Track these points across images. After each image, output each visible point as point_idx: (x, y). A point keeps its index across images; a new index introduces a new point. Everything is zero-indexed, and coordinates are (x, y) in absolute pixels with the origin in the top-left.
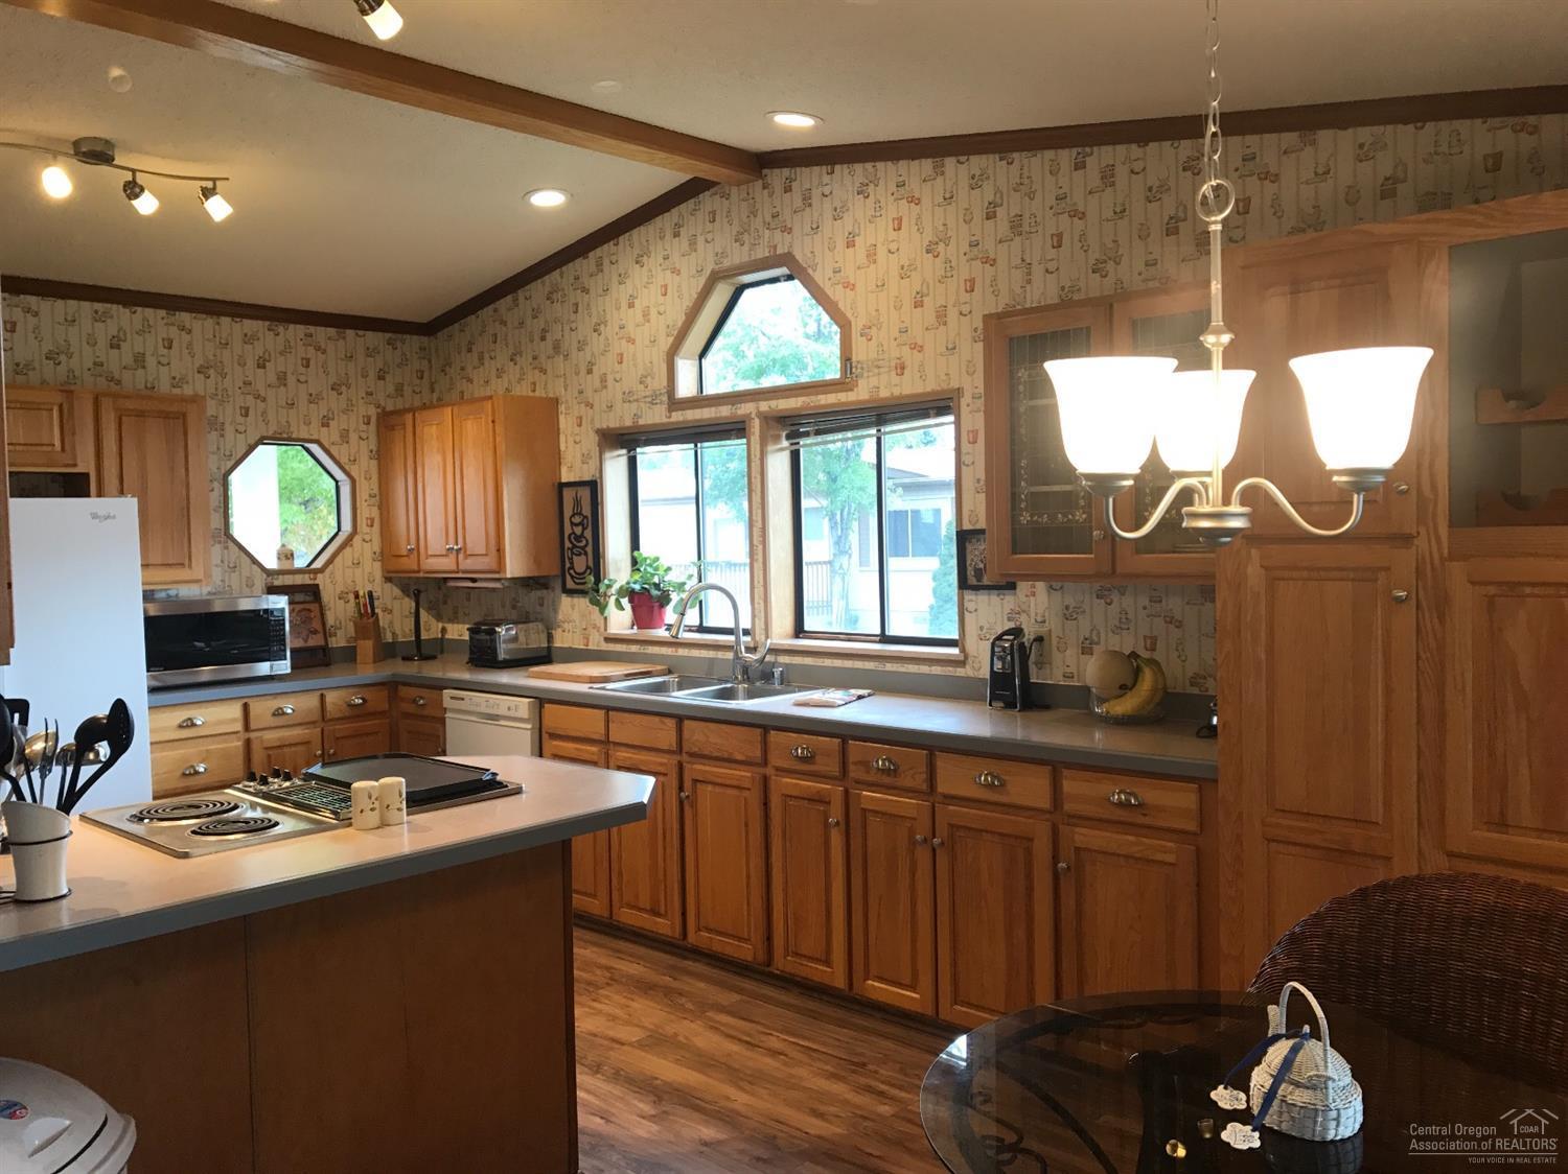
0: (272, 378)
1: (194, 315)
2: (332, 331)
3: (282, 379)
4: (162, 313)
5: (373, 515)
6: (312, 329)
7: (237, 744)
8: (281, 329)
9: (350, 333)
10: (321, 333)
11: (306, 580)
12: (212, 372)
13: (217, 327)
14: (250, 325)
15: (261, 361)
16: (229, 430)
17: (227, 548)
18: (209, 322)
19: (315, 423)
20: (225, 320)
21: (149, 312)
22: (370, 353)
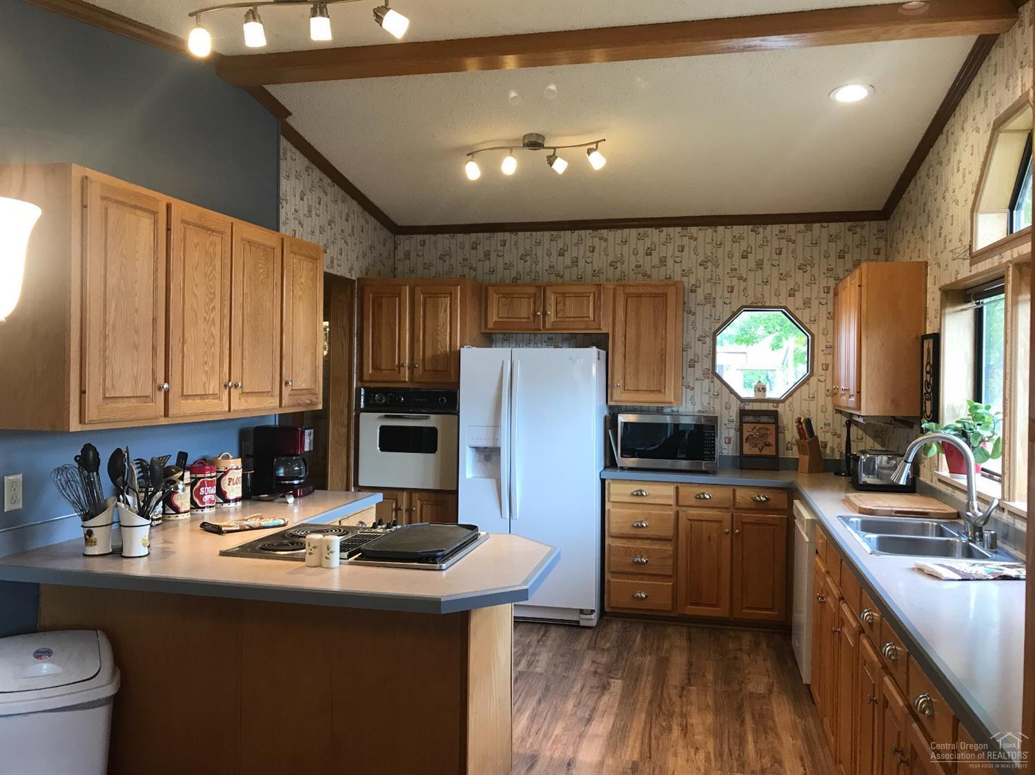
0: (752, 265)
1: (699, 228)
2: (801, 227)
3: (760, 265)
4: (679, 229)
5: (828, 362)
6: (785, 226)
7: (670, 513)
8: (761, 230)
9: (816, 226)
10: (791, 229)
11: (771, 407)
12: (709, 264)
13: (715, 233)
14: (738, 230)
15: (745, 253)
16: (719, 303)
17: (712, 382)
18: (710, 231)
19: (784, 293)
20: (721, 229)
21: (671, 230)
22: (832, 239)
